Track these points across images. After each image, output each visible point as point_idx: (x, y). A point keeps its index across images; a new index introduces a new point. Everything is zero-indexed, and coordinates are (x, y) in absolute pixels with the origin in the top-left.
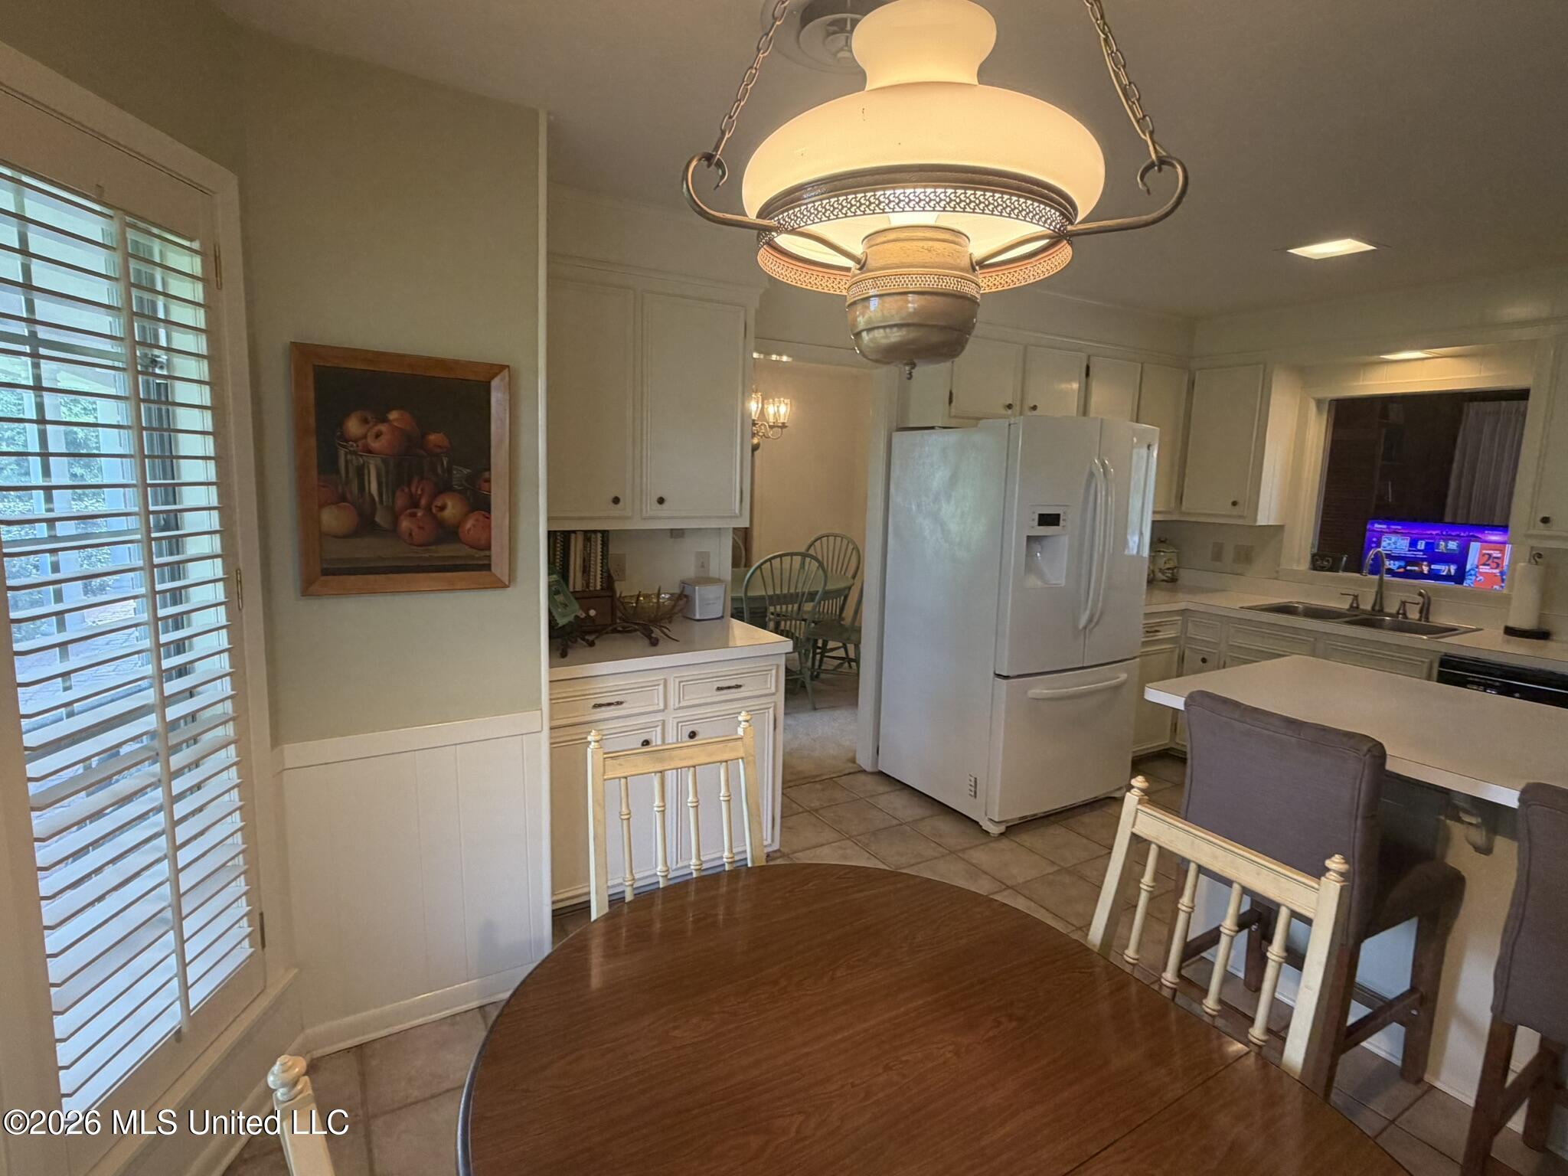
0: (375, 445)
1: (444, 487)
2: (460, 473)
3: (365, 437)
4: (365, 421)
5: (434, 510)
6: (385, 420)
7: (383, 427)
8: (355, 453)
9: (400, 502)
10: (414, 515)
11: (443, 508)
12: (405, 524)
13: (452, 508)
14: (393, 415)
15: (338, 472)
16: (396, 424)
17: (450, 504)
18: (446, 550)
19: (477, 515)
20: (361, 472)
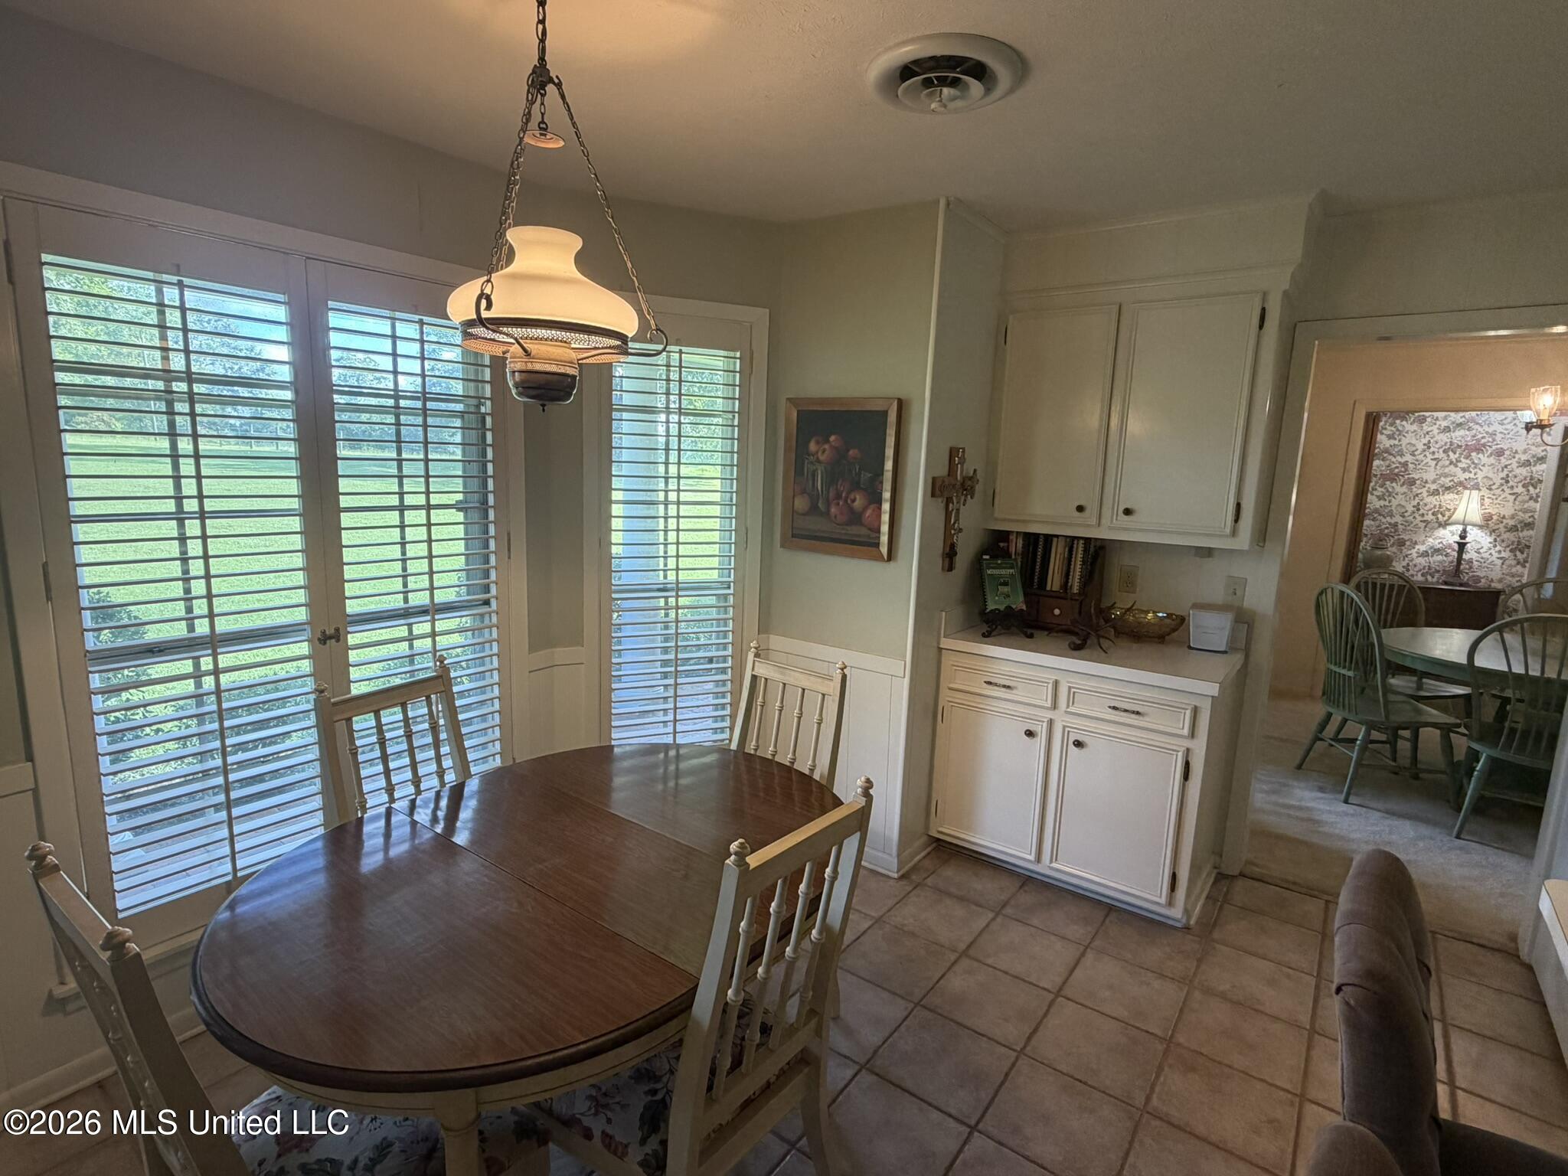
0: (822, 458)
1: (856, 486)
2: (866, 476)
3: (817, 452)
4: (818, 443)
5: (849, 501)
6: (827, 441)
7: (826, 446)
8: (812, 463)
9: (832, 494)
10: (838, 504)
11: (854, 501)
12: (833, 510)
13: (859, 502)
14: (832, 438)
15: (803, 474)
16: (833, 444)
17: (858, 497)
18: (854, 530)
19: (873, 506)
20: (814, 475)
